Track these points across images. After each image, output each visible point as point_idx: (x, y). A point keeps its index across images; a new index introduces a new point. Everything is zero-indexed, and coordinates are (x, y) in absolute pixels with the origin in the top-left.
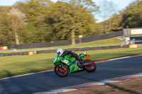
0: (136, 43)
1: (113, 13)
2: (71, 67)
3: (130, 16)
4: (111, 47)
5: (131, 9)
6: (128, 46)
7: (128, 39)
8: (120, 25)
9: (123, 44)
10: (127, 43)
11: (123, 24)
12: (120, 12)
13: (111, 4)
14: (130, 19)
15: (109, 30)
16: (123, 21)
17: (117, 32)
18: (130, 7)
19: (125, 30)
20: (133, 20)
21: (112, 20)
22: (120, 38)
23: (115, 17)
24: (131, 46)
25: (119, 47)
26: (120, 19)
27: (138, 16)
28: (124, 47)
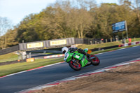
0: (32, 57)
1: (8, 28)
3: (25, 30)
4: (8, 63)
5: (25, 24)
6: (25, 60)
7: (24, 53)
8: (16, 40)
9: (19, 59)
10: (24, 57)
11: (19, 39)
12: (15, 27)
13: (5, 20)
14: (24, 33)
15: (5, 45)
16: (19, 36)
17: (13, 47)
18: (24, 22)
19: (21, 45)
20: (28, 35)
21: (8, 35)
22: (16, 53)
23: (11, 32)
24: (28, 60)
25: (17, 61)
26: (16, 33)
27: (33, 30)
28: (21, 61)
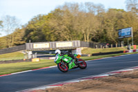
0: (38, 57)
1: (16, 27)
2: (70, 65)
3: (32, 30)
4: (14, 61)
5: (33, 24)
6: (30, 60)
7: (30, 53)
8: (23, 39)
9: (25, 58)
10: (30, 57)
11: (26, 39)
12: (23, 26)
13: (14, 19)
14: (32, 33)
15: (12, 44)
16: (26, 35)
17: (20, 46)
18: (32, 22)
19: (27, 44)
20: (35, 35)
21: (15, 34)
22: (22, 52)
23: (18, 31)
24: (34, 60)
25: (22, 60)
26: (23, 33)
27: (40, 30)
28: (26, 60)
